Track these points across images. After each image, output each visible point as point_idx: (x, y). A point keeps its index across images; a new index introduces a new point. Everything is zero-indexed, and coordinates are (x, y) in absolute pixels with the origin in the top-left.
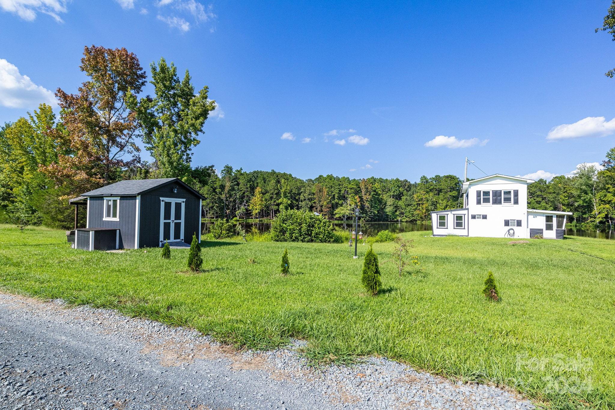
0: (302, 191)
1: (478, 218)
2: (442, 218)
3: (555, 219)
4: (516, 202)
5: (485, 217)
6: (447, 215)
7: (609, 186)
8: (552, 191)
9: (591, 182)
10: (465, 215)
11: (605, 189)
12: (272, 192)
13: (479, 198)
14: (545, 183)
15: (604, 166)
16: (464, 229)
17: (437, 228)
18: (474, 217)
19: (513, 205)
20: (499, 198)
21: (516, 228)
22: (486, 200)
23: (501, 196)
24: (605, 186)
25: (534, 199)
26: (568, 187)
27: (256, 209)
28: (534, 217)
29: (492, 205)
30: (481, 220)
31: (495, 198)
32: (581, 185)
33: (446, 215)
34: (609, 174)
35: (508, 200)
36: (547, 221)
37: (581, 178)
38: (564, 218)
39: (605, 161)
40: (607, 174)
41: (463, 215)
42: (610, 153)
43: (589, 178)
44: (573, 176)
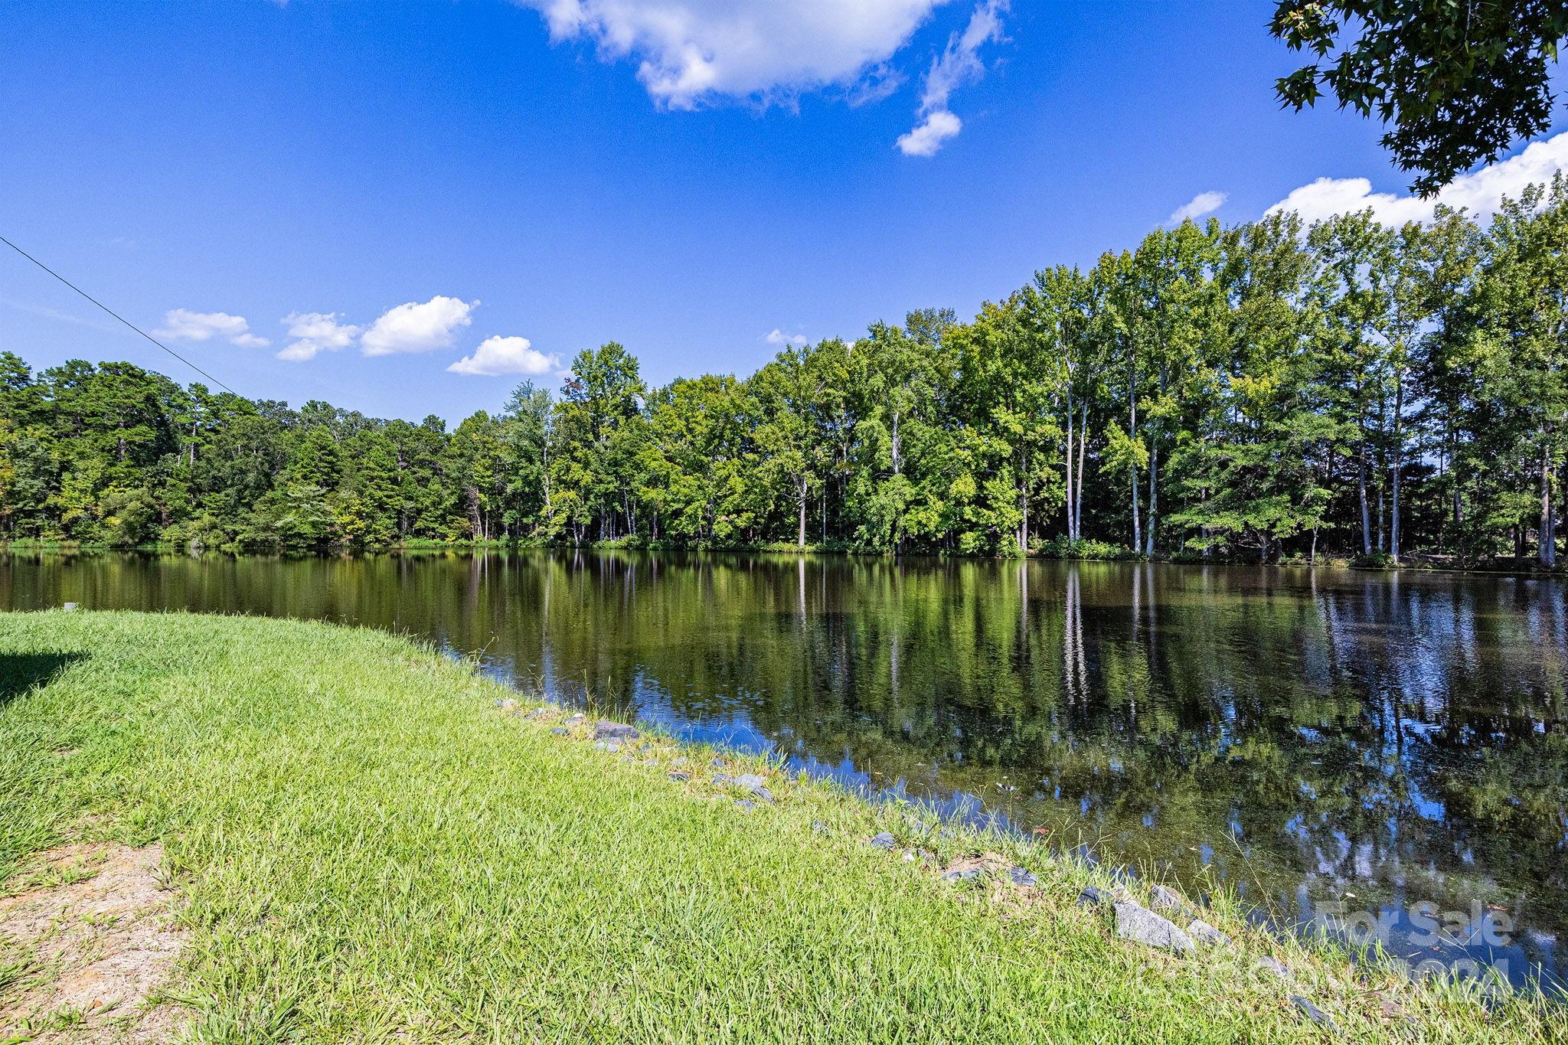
7: (577, 444)
8: (456, 450)
9: (538, 432)
11: (568, 451)
14: (442, 429)
15: (567, 392)
24: (568, 443)
25: (415, 473)
26: (491, 439)
32: (520, 436)
34: (576, 412)
37: (521, 420)
39: (569, 380)
40: (572, 413)
42: (580, 360)
43: (537, 420)
44: (503, 413)
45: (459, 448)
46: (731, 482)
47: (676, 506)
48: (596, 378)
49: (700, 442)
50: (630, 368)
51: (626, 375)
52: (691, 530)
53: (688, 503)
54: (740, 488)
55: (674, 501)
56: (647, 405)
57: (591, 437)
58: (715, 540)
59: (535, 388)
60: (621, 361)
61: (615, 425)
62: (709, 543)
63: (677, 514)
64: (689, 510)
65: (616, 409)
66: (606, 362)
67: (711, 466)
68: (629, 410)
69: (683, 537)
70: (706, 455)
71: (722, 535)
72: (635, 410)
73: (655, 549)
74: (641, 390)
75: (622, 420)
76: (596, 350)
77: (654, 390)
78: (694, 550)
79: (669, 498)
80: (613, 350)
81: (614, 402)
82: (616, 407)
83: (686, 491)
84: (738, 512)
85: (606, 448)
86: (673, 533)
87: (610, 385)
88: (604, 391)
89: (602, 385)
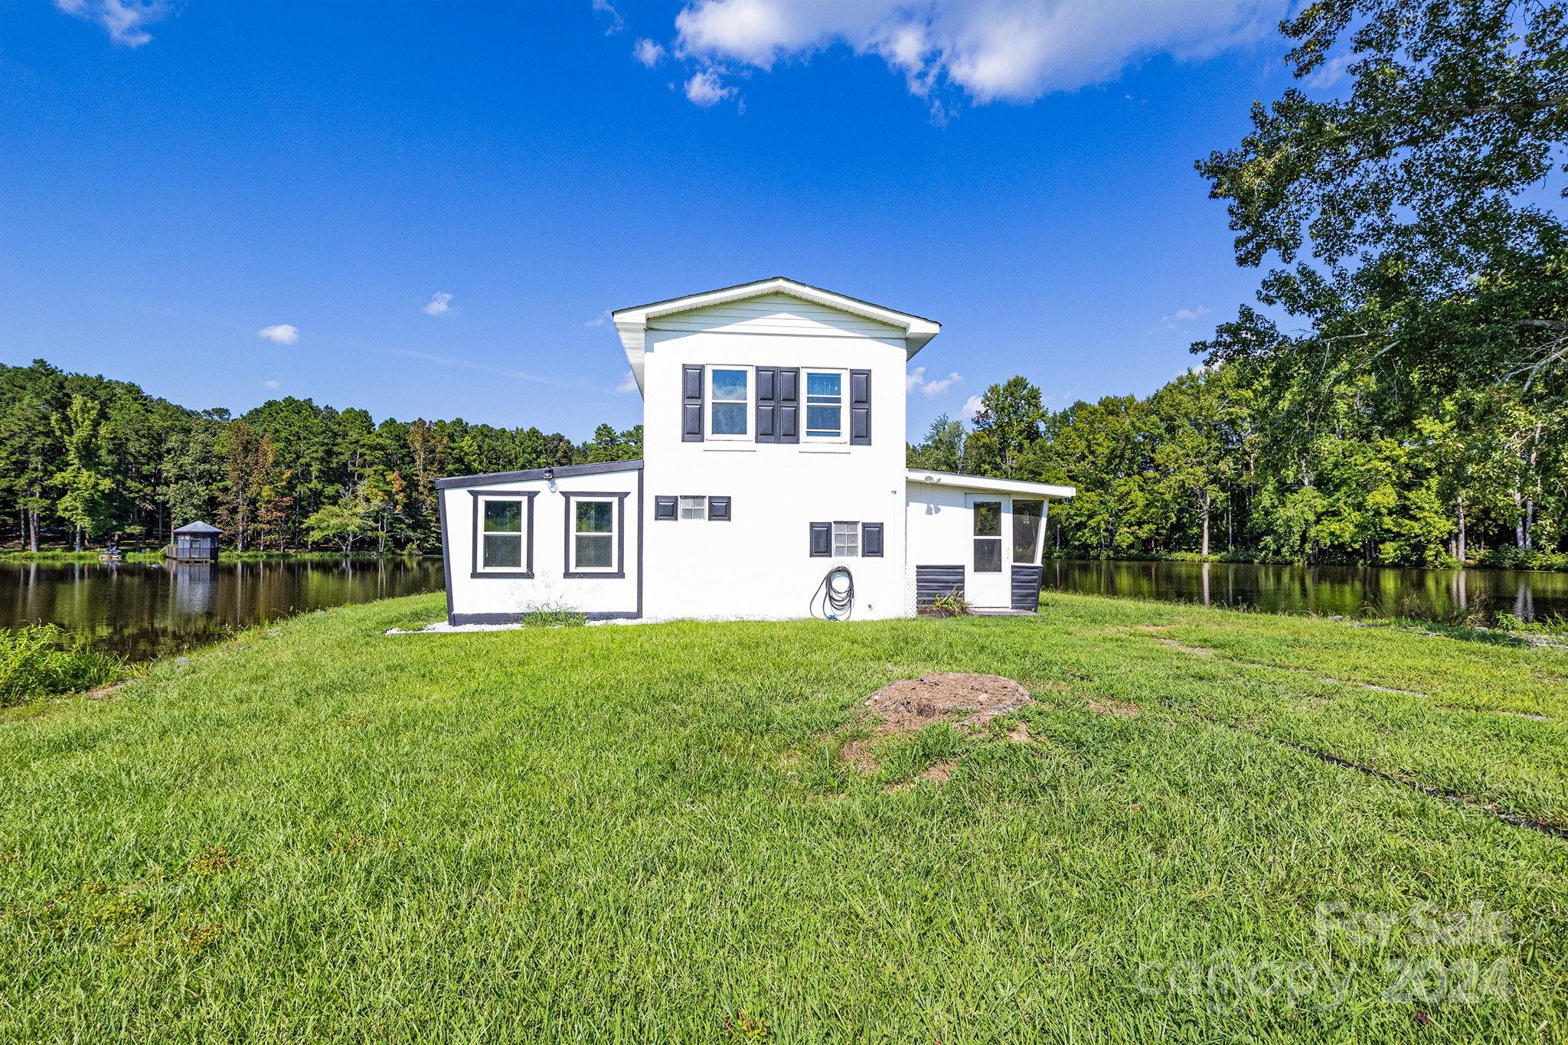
1: (688, 514)
3: (1007, 520)
4: (862, 435)
5: (720, 509)
6: (531, 496)
7: (987, 467)
10: (622, 496)
13: (693, 405)
15: (978, 422)
16: (620, 574)
17: (475, 575)
18: (667, 509)
19: (848, 448)
20: (787, 409)
21: (859, 567)
22: (730, 421)
23: (795, 398)
24: (979, 466)
28: (929, 512)
29: (753, 445)
30: (704, 526)
31: (767, 408)
33: (524, 500)
34: (986, 440)
35: (825, 420)
36: (979, 531)
38: (1039, 515)
39: (979, 412)
40: (981, 440)
41: (615, 501)
42: (989, 394)
43: (951, 446)
44: (923, 443)
46: (1133, 496)
47: (1079, 519)
48: (1003, 409)
49: (1101, 462)
50: (1034, 396)
51: (1029, 404)
52: (1094, 540)
53: (1091, 517)
54: (1141, 503)
55: (1076, 515)
56: (1048, 428)
57: (998, 460)
58: (1117, 550)
59: (950, 421)
60: (1025, 392)
61: (1020, 448)
62: (1111, 553)
63: (1081, 526)
64: (1092, 523)
65: (1020, 434)
66: (1012, 394)
67: (1113, 483)
68: (1032, 434)
69: (1086, 547)
70: (1107, 473)
71: (1124, 544)
72: (1037, 434)
73: (1059, 557)
74: (1043, 416)
75: (1026, 444)
76: (1003, 383)
77: (1055, 414)
78: (1097, 558)
79: (1072, 512)
80: (1018, 383)
81: (1019, 428)
82: (1021, 433)
83: (1089, 506)
84: (1140, 524)
85: (1012, 468)
86: (1077, 543)
87: (1015, 413)
88: (1010, 419)
89: (1009, 415)
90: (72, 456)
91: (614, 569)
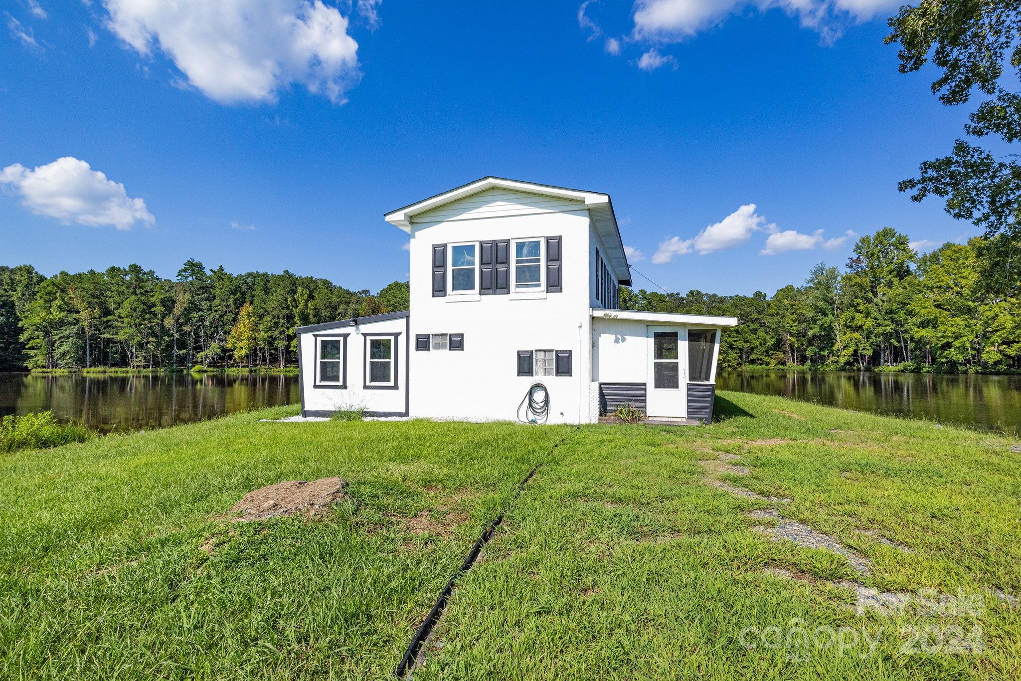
0: (339, 311)
1: (438, 346)
2: (330, 349)
3: (683, 346)
4: (555, 284)
5: (456, 343)
6: (346, 336)
7: (859, 301)
8: (773, 311)
9: (830, 295)
10: (397, 335)
11: (852, 306)
12: (275, 313)
13: (439, 273)
14: (765, 299)
15: (851, 267)
16: (395, 387)
17: (316, 386)
18: (423, 343)
19: (545, 295)
20: (501, 268)
21: (553, 382)
22: (463, 281)
23: (507, 261)
24: (852, 301)
25: (748, 326)
26: (797, 303)
27: (241, 348)
28: (617, 341)
29: (478, 297)
30: (446, 353)
31: (487, 269)
32: (817, 299)
33: (341, 339)
34: (858, 280)
37: (817, 289)
38: (713, 341)
39: (852, 259)
40: (854, 281)
41: (392, 338)
42: (860, 244)
43: (828, 288)
44: (805, 285)
45: (776, 310)
46: (1000, 320)
47: (945, 340)
48: (872, 255)
49: (966, 292)
50: (902, 243)
51: (898, 249)
52: (960, 358)
53: (956, 338)
54: (1009, 325)
55: (943, 337)
56: (919, 268)
57: (870, 295)
58: (985, 365)
59: (827, 267)
60: (894, 239)
61: (890, 285)
62: (979, 368)
63: (948, 346)
64: (957, 343)
65: (890, 273)
66: (881, 242)
67: (979, 308)
68: (902, 273)
69: (953, 364)
70: (973, 301)
71: (991, 361)
72: (908, 272)
73: (928, 372)
74: (911, 257)
75: (896, 281)
76: (872, 234)
77: (925, 255)
78: (965, 372)
79: (940, 334)
80: (887, 233)
81: (888, 269)
82: (891, 272)
83: (953, 329)
84: (1009, 343)
85: (883, 301)
86: (944, 360)
87: (885, 257)
88: (880, 262)
89: (878, 258)
90: (297, 319)
91: (392, 383)
